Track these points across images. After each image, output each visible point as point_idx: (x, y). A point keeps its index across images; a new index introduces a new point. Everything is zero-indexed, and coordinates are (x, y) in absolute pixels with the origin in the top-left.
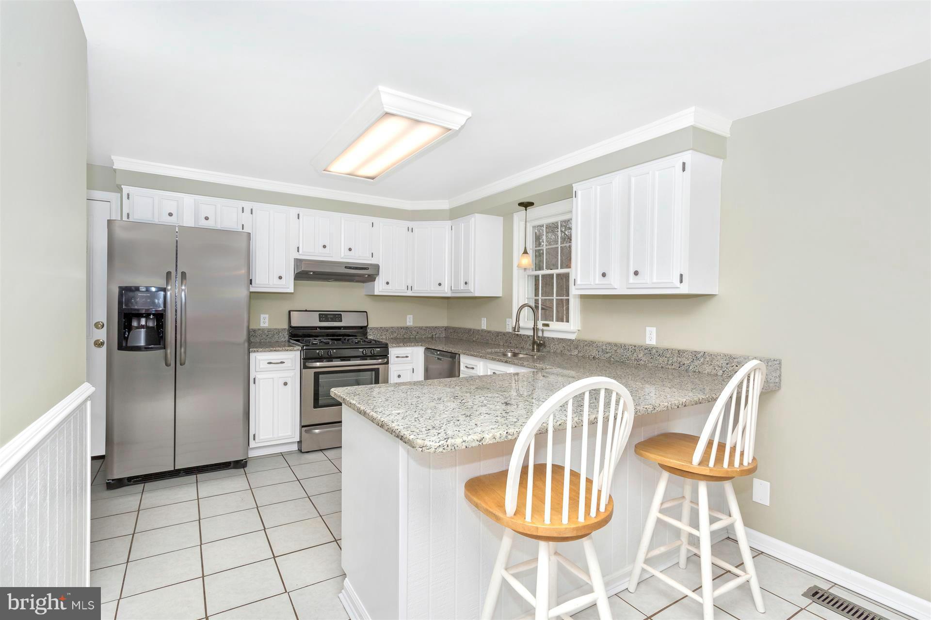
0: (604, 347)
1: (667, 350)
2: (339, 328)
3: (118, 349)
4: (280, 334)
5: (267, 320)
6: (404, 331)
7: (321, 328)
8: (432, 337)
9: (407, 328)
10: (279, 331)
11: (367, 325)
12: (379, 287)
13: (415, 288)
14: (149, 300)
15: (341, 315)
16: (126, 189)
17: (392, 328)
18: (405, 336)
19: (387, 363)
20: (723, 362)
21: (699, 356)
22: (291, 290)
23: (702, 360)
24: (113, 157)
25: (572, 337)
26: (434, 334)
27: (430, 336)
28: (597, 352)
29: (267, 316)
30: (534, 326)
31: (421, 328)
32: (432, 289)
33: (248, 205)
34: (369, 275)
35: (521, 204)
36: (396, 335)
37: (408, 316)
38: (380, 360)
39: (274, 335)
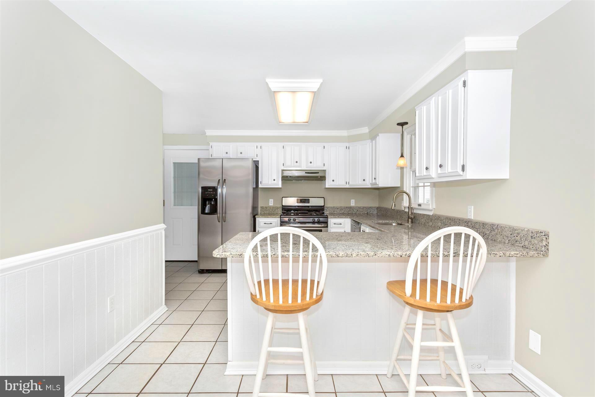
0: (444, 221)
1: (477, 223)
2: (309, 207)
3: (201, 214)
4: (278, 210)
5: (272, 202)
6: (348, 209)
7: (298, 206)
8: (367, 214)
9: (350, 207)
10: (278, 208)
11: (324, 205)
12: (329, 184)
13: (350, 183)
14: (212, 193)
15: (309, 199)
16: (211, 144)
17: (341, 207)
18: (349, 212)
19: (327, 227)
20: (508, 233)
21: (494, 227)
22: (280, 186)
23: (496, 231)
24: (206, 131)
25: (431, 213)
26: (369, 211)
27: (366, 212)
28: (441, 224)
29: (272, 200)
30: (409, 205)
31: (360, 208)
32: (360, 183)
33: (259, 144)
34: (321, 177)
35: (398, 124)
36: (343, 211)
37: (352, 200)
38: (323, 225)
39: (275, 210)
